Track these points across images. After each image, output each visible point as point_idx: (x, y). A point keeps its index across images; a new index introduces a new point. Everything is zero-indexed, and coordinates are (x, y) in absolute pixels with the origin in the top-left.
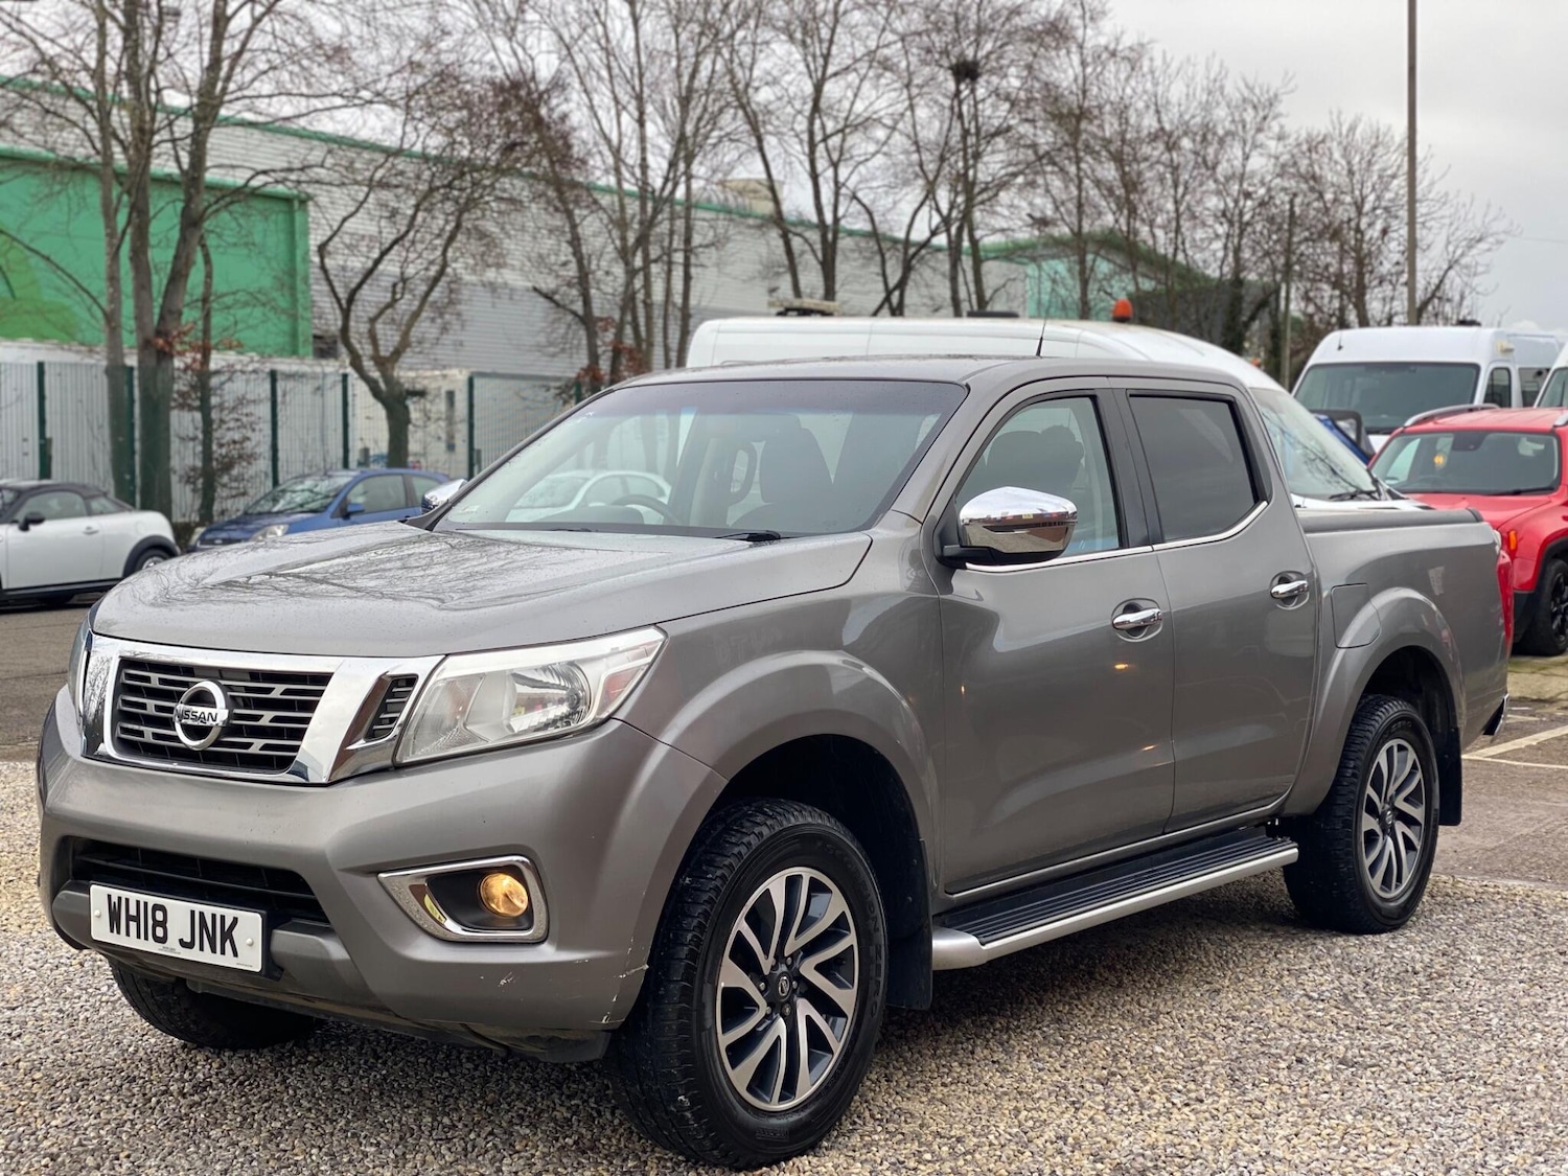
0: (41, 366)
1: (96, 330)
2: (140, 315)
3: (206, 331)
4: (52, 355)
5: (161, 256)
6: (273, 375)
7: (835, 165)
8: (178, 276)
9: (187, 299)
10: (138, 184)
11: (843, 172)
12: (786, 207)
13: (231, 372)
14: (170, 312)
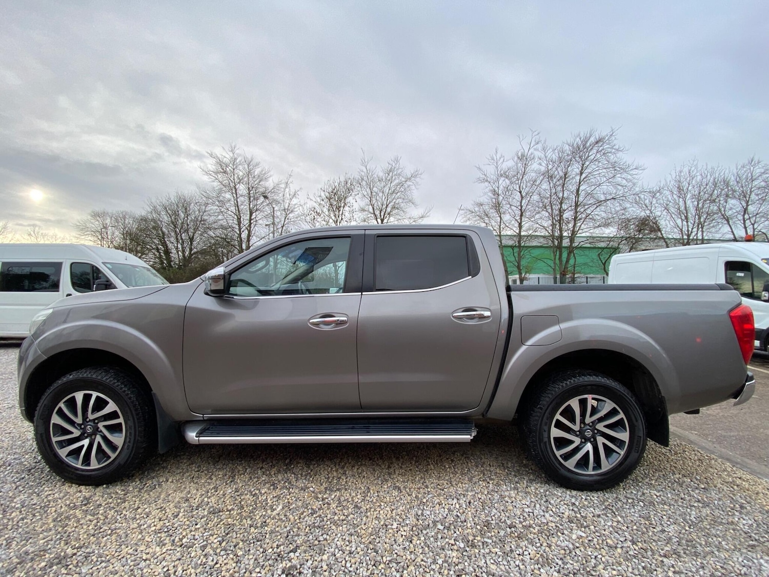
0: (539, 278)
1: (552, 272)
2: (560, 268)
3: (574, 271)
4: (541, 276)
5: (564, 260)
6: (587, 278)
7: (753, 225)
8: (567, 261)
9: (569, 265)
10: (560, 247)
11: (756, 226)
12: (737, 236)
13: (578, 277)
14: (566, 268)
